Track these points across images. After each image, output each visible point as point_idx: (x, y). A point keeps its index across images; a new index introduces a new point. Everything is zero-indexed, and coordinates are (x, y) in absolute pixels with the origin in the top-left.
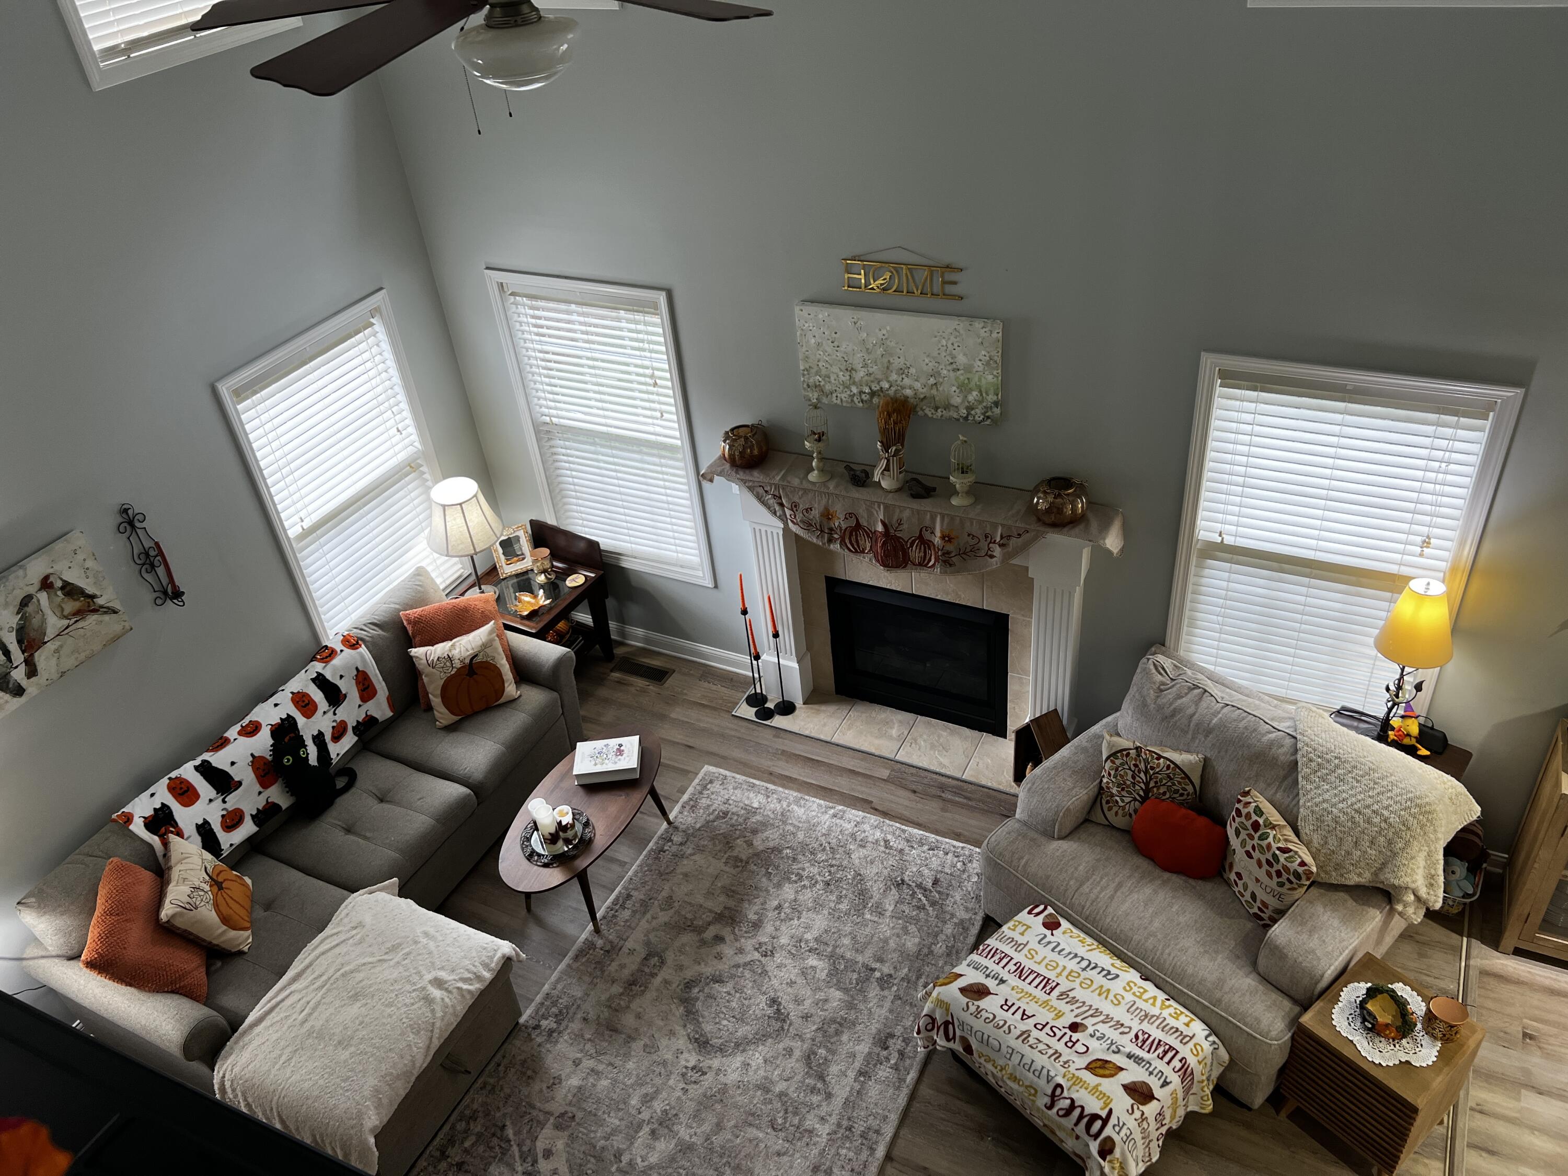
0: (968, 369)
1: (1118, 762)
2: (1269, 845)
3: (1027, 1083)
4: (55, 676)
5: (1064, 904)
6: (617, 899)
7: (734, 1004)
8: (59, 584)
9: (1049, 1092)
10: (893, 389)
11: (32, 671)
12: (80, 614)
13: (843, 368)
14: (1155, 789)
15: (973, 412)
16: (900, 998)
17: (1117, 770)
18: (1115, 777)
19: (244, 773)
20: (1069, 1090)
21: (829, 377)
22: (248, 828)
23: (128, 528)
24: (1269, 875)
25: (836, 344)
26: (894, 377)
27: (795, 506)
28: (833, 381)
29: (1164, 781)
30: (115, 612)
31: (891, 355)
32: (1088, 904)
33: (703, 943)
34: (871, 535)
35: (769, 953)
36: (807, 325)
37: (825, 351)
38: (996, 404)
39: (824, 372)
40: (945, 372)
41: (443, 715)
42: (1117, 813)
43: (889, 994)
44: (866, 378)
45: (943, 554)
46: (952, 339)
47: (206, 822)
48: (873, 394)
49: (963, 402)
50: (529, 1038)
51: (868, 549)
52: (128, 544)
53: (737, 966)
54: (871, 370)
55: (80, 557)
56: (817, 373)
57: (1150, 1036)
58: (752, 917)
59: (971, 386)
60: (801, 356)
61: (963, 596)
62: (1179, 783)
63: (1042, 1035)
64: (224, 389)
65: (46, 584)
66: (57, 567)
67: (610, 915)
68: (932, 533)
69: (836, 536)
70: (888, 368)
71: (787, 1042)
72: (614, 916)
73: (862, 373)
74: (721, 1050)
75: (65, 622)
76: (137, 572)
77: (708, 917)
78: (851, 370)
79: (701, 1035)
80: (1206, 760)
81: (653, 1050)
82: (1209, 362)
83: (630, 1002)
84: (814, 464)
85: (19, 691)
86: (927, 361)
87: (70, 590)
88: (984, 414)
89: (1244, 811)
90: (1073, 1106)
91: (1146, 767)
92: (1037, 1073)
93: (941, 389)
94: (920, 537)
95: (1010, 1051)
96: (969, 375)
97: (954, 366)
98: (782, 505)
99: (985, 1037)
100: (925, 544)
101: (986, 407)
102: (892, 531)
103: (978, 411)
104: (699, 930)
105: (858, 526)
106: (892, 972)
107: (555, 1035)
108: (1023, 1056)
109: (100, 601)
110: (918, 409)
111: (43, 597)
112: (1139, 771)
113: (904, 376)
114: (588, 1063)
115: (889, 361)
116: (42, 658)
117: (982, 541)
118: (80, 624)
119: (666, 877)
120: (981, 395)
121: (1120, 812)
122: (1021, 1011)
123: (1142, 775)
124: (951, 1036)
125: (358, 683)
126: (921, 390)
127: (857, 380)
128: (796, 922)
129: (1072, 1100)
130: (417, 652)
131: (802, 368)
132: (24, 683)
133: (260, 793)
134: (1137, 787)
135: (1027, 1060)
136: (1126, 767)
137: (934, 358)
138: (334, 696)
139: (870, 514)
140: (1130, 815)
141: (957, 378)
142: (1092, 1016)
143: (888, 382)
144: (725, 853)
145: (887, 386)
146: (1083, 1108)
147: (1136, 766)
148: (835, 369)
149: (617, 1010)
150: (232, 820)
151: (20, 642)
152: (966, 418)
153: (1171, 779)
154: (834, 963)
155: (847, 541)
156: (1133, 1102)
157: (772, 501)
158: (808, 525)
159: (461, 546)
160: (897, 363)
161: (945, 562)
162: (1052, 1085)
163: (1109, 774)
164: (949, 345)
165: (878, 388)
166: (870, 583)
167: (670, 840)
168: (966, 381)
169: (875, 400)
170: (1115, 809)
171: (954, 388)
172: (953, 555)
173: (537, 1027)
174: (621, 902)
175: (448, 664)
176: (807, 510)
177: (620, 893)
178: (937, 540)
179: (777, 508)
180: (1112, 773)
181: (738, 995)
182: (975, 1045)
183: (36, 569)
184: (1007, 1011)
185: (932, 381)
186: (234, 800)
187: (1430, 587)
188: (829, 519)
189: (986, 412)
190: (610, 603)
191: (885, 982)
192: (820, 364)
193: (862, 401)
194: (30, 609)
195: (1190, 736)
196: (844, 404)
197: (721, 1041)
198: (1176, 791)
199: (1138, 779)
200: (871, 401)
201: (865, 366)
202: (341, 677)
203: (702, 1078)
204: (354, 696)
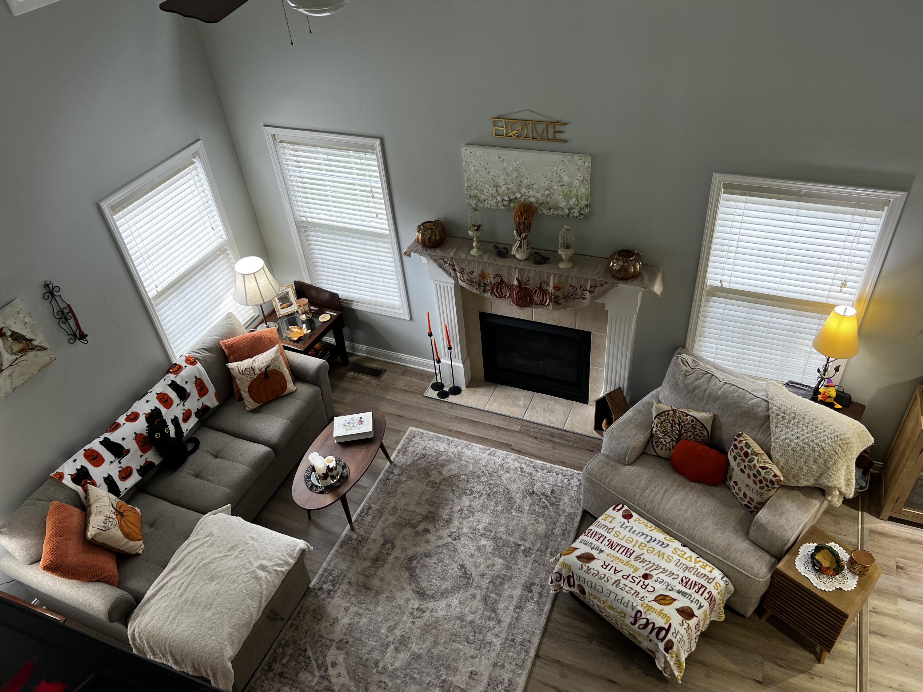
0: (570, 185)
1: (662, 419)
2: (755, 466)
3: (619, 611)
4: (10, 391)
5: (634, 504)
6: (363, 509)
7: (438, 570)
8: (9, 333)
9: (633, 615)
10: (523, 198)
12: (23, 351)
13: (492, 185)
14: (685, 434)
15: (572, 211)
16: (537, 562)
17: (662, 423)
18: (661, 427)
19: (130, 444)
20: (645, 613)
21: (483, 191)
22: (135, 478)
23: (50, 296)
24: (755, 482)
25: (488, 170)
26: (524, 190)
27: (463, 271)
28: (486, 194)
29: (690, 429)
30: (45, 349)
31: (522, 177)
32: (648, 503)
33: (417, 534)
34: (510, 287)
35: (457, 538)
36: (469, 159)
37: (480, 175)
38: (587, 206)
39: (480, 188)
40: (556, 187)
41: (250, 403)
42: (662, 449)
43: (531, 560)
44: (506, 191)
45: (555, 298)
46: (561, 167)
47: (110, 476)
48: (510, 201)
49: (566, 205)
50: (316, 596)
51: (508, 295)
52: (50, 305)
53: (439, 547)
54: (509, 186)
55: (21, 315)
56: (475, 189)
57: (690, 579)
58: (445, 517)
59: (571, 195)
60: (465, 178)
61: (563, 322)
62: (699, 430)
63: (627, 582)
64: (105, 206)
65: (2, 334)
66: (8, 323)
67: (359, 519)
68: (548, 285)
69: (488, 288)
70: (520, 185)
71: (472, 591)
72: (362, 520)
73: (503, 188)
74: (433, 597)
75: (14, 357)
76: (57, 323)
77: (419, 518)
78: (497, 186)
79: (420, 589)
80: (715, 416)
81: (392, 600)
82: (718, 179)
83: (376, 571)
84: (474, 244)
86: (544, 180)
87: (17, 337)
88: (579, 212)
89: (739, 446)
90: (648, 623)
91: (679, 421)
92: (626, 605)
93: (553, 197)
94: (540, 288)
95: (609, 592)
96: (570, 189)
97: (561, 183)
98: (454, 270)
99: (594, 584)
100: (544, 292)
101: (580, 208)
102: (523, 285)
103: (576, 211)
104: (414, 526)
105: (502, 282)
106: (531, 546)
107: (332, 593)
108: (617, 595)
109: (35, 343)
110: (538, 210)
112: (675, 424)
113: (530, 190)
114: (354, 609)
115: (521, 181)
117: (578, 290)
118: (24, 358)
119: (391, 495)
120: (578, 200)
121: (664, 448)
122: (613, 568)
123: (677, 426)
124: (572, 584)
125: (197, 386)
126: (540, 198)
127: (500, 192)
128: (471, 519)
129: (648, 620)
130: (232, 365)
131: (466, 185)
133: (141, 456)
134: (674, 433)
135: (619, 597)
136: (667, 421)
137: (549, 178)
139: (510, 275)
140: (670, 450)
141: (563, 191)
142: (655, 569)
143: (520, 193)
144: (426, 479)
145: (519, 196)
146: (654, 624)
147: (673, 420)
148: (487, 186)
149: (368, 577)
150: (125, 474)
152: (568, 215)
153: (694, 428)
154: (496, 542)
155: (495, 291)
156: (683, 618)
157: (449, 268)
158: (471, 282)
159: (255, 299)
160: (526, 182)
161: (555, 302)
162: (635, 612)
163: (657, 426)
164: (559, 170)
165: (514, 197)
166: (507, 315)
167: (392, 473)
168: (569, 193)
169: (512, 205)
170: (661, 446)
171: (561, 197)
172: (560, 298)
173: (321, 589)
174: (365, 510)
175: (252, 372)
176: (470, 273)
177: (364, 506)
178: (551, 289)
179: (452, 272)
180: (659, 425)
181: (440, 564)
182: (587, 589)
184: (605, 568)
185: (547, 192)
186: (126, 461)
187: (847, 311)
188: (484, 278)
189: (580, 211)
190: (346, 331)
191: (527, 552)
192: (478, 183)
193: (504, 205)
195: (704, 402)
196: (493, 208)
197: (432, 592)
198: (697, 435)
199: (674, 428)
200: (509, 205)
201: (506, 184)
202: (186, 382)
203: (423, 615)
204: (195, 394)
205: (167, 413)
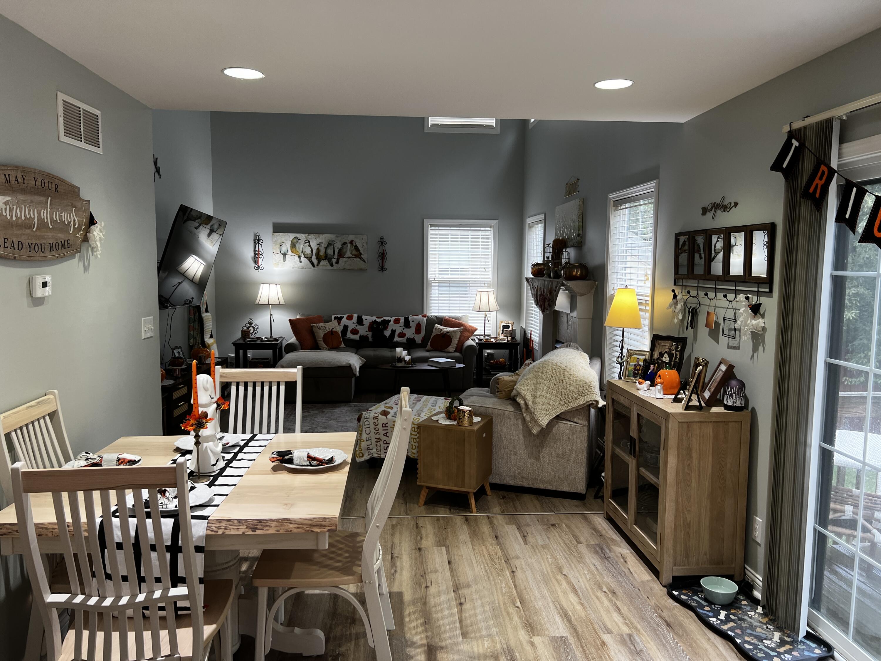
4: (342, 268)
8: (355, 245)
11: (337, 263)
12: (356, 256)
15: (575, 241)
19: (366, 323)
22: (356, 337)
23: (381, 244)
30: (365, 262)
38: (578, 235)
40: (572, 224)
41: (428, 346)
47: (347, 326)
49: (573, 236)
52: (378, 248)
55: (363, 241)
59: (575, 228)
64: (426, 220)
65: (351, 242)
66: (356, 240)
76: (377, 256)
85: (332, 265)
87: (357, 248)
96: (575, 224)
97: (573, 221)
109: (362, 256)
110: (568, 243)
111: (349, 245)
116: (341, 260)
118: (354, 259)
120: (576, 232)
125: (416, 327)
126: (568, 234)
130: (437, 325)
132: (334, 264)
133: (367, 331)
138: (407, 324)
150: (355, 332)
151: (338, 253)
160: (566, 224)
171: (573, 231)
175: (440, 332)
183: (351, 237)
185: (570, 229)
186: (359, 327)
194: (345, 246)
202: (413, 321)
204: (413, 329)
205: (392, 325)
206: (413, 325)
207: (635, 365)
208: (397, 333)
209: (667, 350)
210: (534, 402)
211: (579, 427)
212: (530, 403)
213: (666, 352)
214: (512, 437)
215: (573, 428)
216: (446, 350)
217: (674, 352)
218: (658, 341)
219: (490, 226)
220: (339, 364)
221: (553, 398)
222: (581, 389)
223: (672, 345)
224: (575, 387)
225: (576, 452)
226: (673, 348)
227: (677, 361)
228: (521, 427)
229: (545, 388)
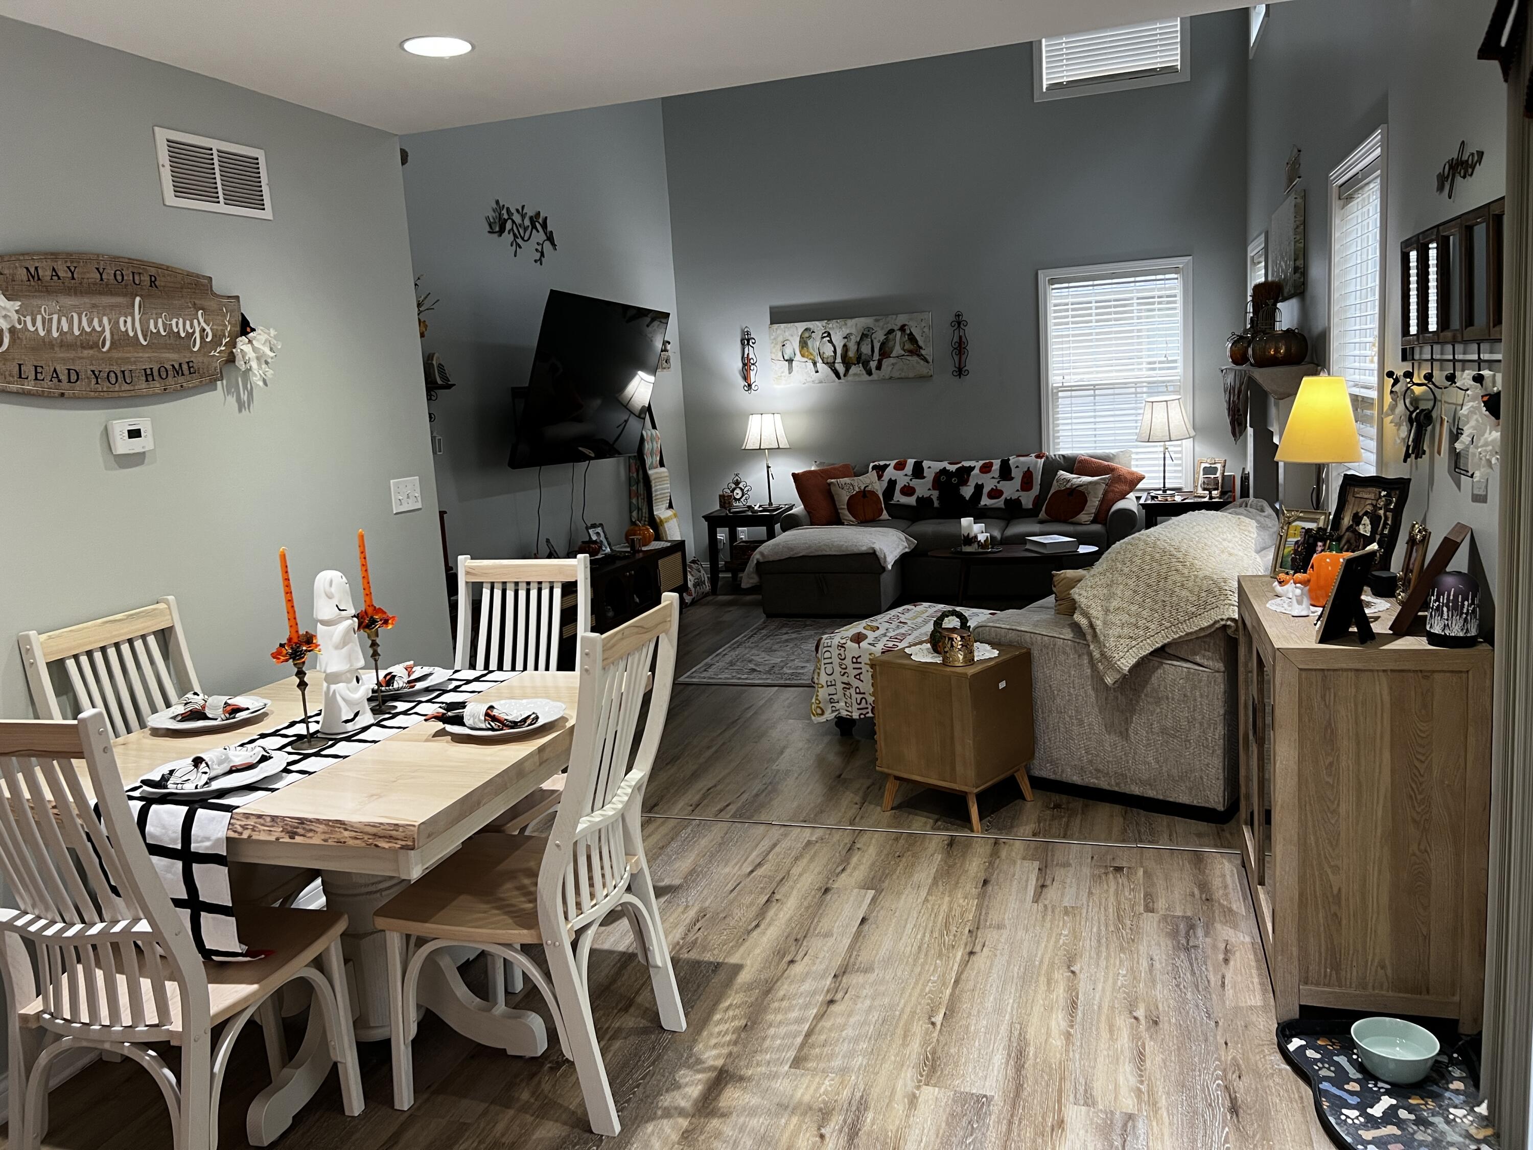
4: (887, 377)
8: (908, 332)
11: (879, 367)
12: (912, 353)
19: (929, 474)
22: (911, 501)
23: (956, 325)
30: (927, 362)
41: (1042, 512)
47: (895, 482)
52: (952, 333)
55: (923, 324)
64: (1042, 274)
65: (902, 329)
66: (911, 323)
75: (903, 353)
76: (949, 350)
85: (870, 373)
87: (912, 338)
109: (923, 352)
111: (899, 334)
116: (886, 363)
118: (909, 358)
125: (1024, 477)
130: (1062, 473)
132: (874, 370)
133: (929, 489)
138: (1006, 473)
150: (908, 491)
151: (880, 349)
175: (1064, 484)
183: (902, 319)
186: (915, 483)
194: (891, 336)
202: (1017, 467)
204: (1017, 482)
205: (977, 475)
206: (1017, 474)
207: (1297, 542)
208: (986, 490)
209: (1369, 508)
210: (1105, 623)
211: (1205, 675)
212: (1099, 624)
213: (1366, 513)
214: (1072, 690)
215: (1194, 674)
216: (1074, 520)
217: (1382, 512)
218: (1352, 488)
219: (1176, 270)
220: (856, 550)
221: (1145, 613)
222: (1203, 594)
223: (1380, 497)
224: (1191, 592)
225: (1201, 724)
226: (1381, 503)
227: (1386, 532)
228: (1089, 671)
229: (1128, 593)
